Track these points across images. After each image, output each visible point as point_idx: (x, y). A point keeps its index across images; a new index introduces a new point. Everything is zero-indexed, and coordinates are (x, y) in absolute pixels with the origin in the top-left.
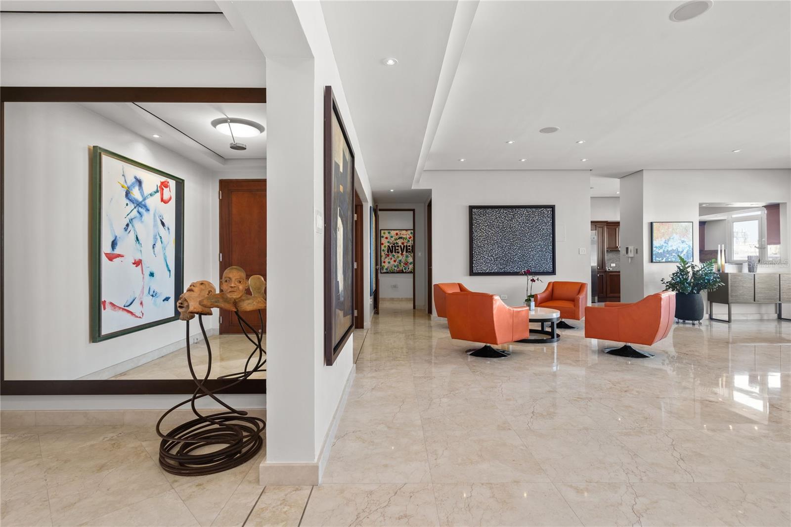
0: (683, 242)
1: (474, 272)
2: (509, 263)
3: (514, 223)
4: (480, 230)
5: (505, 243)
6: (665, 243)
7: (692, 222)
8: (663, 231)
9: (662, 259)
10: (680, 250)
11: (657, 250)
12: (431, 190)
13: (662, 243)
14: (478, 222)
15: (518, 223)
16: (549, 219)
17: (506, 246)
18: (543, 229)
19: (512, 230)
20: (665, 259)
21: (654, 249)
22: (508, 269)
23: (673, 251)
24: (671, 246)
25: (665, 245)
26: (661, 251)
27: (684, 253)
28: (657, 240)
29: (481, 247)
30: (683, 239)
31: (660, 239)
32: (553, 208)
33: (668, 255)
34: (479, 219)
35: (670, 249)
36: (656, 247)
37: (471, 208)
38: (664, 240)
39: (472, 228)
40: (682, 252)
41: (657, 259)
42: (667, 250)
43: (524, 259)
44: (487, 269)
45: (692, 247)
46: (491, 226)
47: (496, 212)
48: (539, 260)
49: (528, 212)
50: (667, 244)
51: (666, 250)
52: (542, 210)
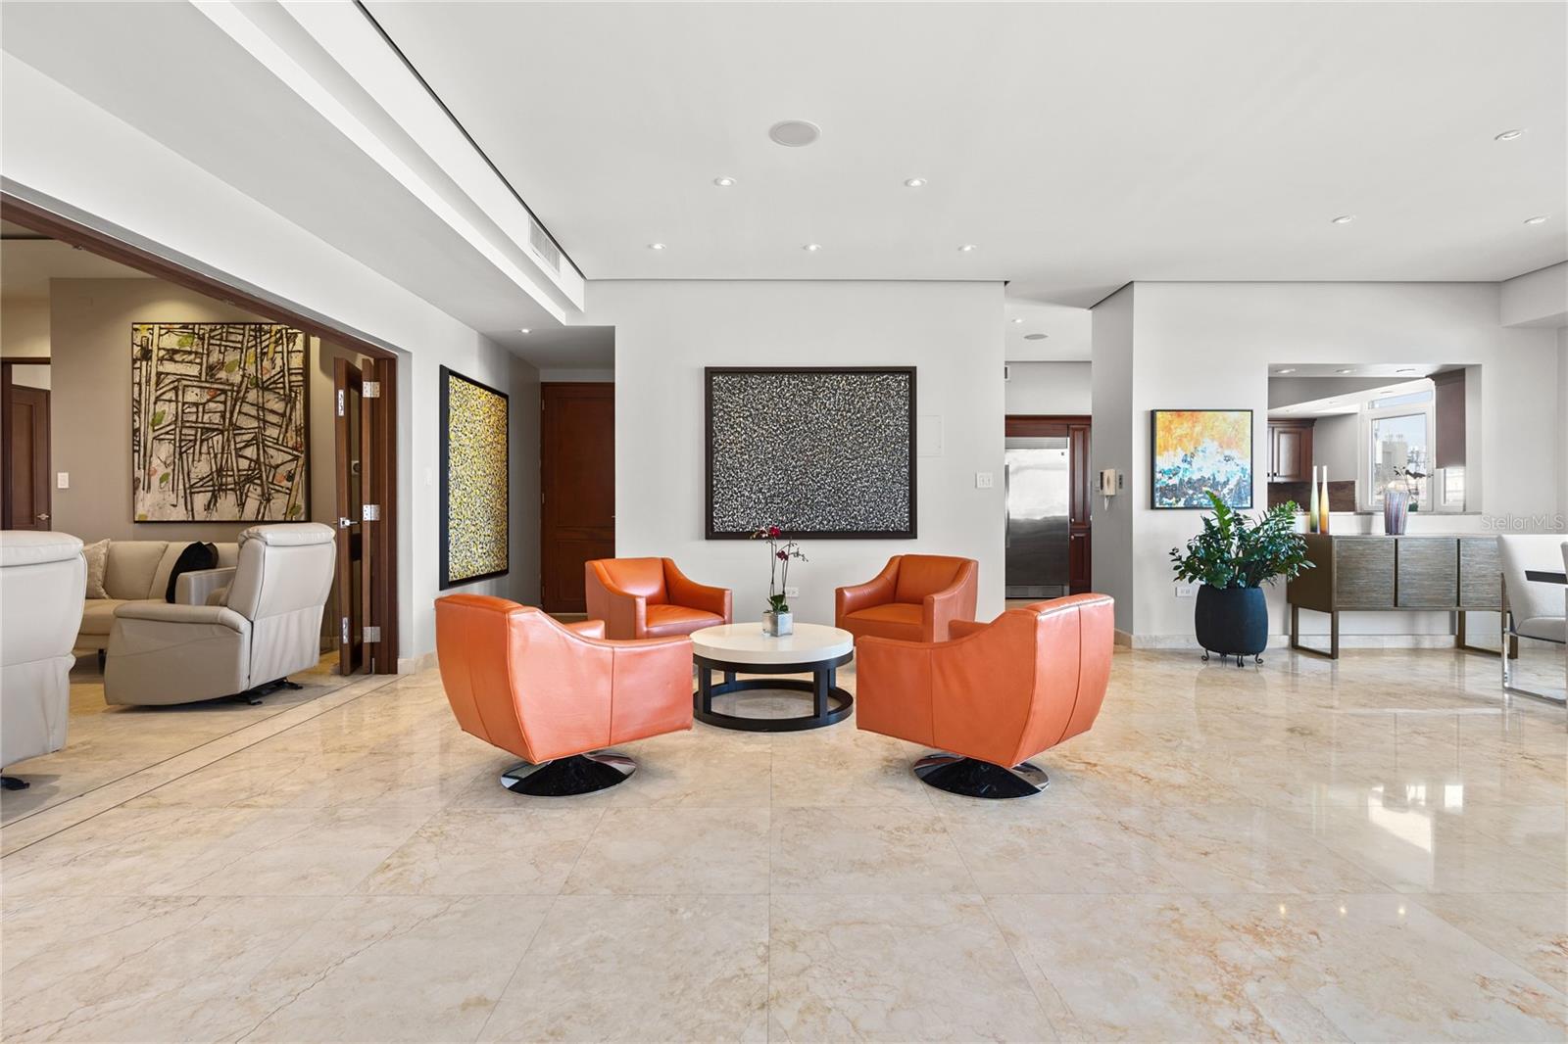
0: (1228, 459)
1: (716, 530)
2: (803, 510)
3: (815, 412)
4: (732, 427)
5: (793, 459)
6: (1185, 461)
7: (1252, 411)
8: (1179, 432)
9: (1177, 502)
10: (1221, 479)
11: (1165, 479)
12: (614, 327)
13: (1178, 462)
14: (727, 407)
15: (824, 412)
16: (901, 402)
17: (794, 467)
18: (888, 426)
19: (809, 429)
20: (1183, 500)
21: (1158, 476)
22: (800, 524)
23: (1202, 481)
24: (1200, 470)
25: (1186, 466)
26: (1175, 481)
27: (1231, 485)
28: (1166, 453)
29: (733, 468)
30: (1227, 453)
31: (1171, 452)
32: (910, 373)
33: (1191, 492)
34: (731, 401)
35: (1195, 477)
36: (1163, 472)
37: (711, 373)
38: (1181, 454)
39: (712, 422)
40: (1226, 483)
41: (1165, 500)
42: (1190, 479)
43: (840, 497)
44: (748, 523)
45: (1249, 471)
46: (760, 418)
47: (772, 383)
48: (875, 501)
49: (849, 384)
50: (1190, 463)
51: (1186, 479)
52: (883, 380)
